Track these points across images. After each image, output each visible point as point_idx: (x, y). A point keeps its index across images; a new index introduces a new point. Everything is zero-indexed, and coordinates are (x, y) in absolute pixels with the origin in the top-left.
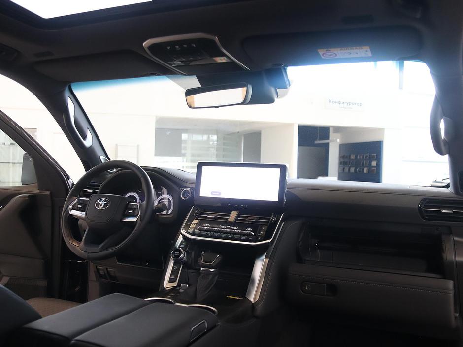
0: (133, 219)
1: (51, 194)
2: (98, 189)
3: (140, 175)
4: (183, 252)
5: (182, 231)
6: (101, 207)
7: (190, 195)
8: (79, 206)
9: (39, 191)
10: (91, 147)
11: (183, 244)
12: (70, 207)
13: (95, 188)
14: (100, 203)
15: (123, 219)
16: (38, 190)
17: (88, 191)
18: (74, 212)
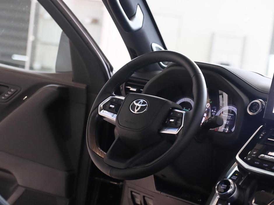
0: (174, 132)
1: (87, 88)
2: (143, 88)
3: (192, 74)
4: (232, 185)
5: (237, 158)
6: (136, 111)
7: (260, 109)
8: (111, 106)
9: (72, 83)
10: (139, 30)
11: (236, 176)
12: (101, 105)
13: (139, 86)
14: (137, 104)
15: (162, 129)
16: (73, 81)
17: (132, 89)
18: (104, 113)
